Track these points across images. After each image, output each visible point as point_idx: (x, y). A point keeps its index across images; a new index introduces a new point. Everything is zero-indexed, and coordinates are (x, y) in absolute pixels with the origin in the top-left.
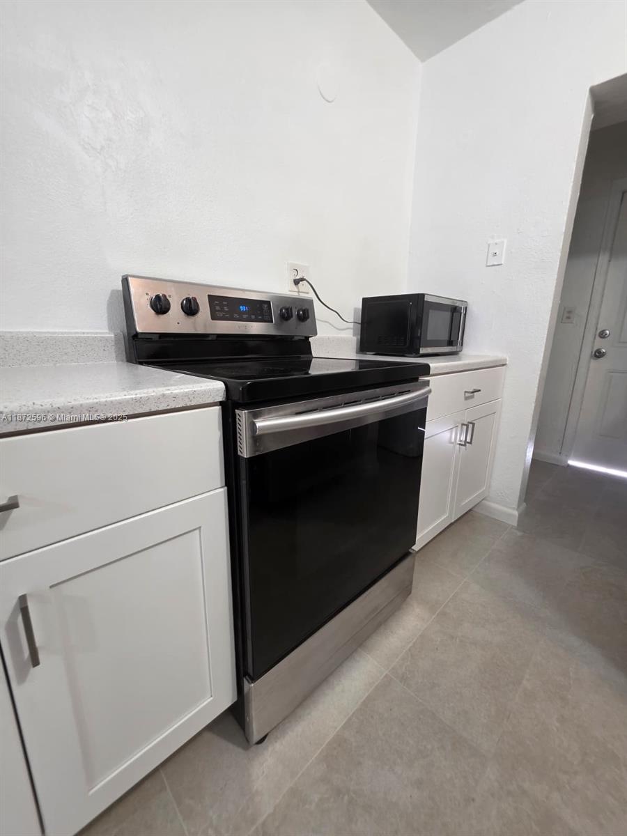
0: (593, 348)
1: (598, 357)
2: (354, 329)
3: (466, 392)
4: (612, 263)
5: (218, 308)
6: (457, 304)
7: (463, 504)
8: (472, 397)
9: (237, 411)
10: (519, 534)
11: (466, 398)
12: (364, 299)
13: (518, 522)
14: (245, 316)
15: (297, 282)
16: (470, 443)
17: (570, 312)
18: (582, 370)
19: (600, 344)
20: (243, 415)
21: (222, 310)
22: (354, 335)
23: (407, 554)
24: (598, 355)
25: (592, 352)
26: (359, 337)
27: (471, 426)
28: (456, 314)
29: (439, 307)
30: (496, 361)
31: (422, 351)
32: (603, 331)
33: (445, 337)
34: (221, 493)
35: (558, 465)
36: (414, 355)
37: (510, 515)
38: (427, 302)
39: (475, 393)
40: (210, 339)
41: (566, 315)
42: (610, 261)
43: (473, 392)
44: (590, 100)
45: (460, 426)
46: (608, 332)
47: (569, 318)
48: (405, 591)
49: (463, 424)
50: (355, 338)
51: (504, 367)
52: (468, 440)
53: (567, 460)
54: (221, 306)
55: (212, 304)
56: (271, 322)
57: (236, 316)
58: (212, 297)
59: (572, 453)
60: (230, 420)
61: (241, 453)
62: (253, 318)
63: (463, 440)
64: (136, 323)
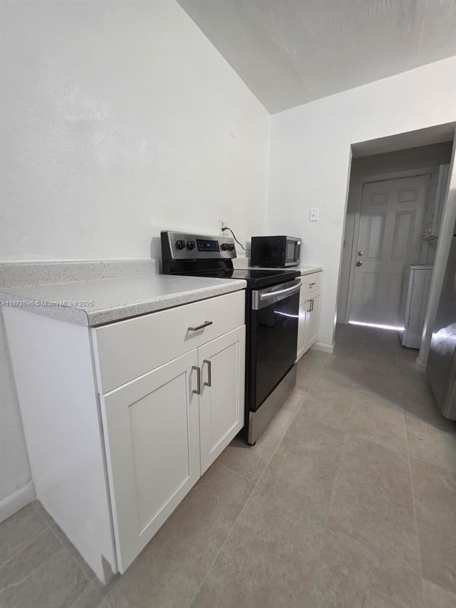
0: (356, 261)
1: (359, 266)
2: (247, 254)
5: (200, 245)
9: (253, 291)
10: (335, 356)
11: (310, 287)
12: (252, 238)
13: (334, 350)
14: (210, 249)
15: (223, 229)
18: (352, 273)
19: (359, 259)
21: (201, 247)
22: (247, 257)
23: (293, 365)
24: (359, 264)
25: (356, 264)
26: (250, 258)
27: (312, 301)
28: (297, 244)
29: (291, 242)
30: (318, 269)
31: (286, 265)
32: (360, 252)
34: (243, 327)
35: (345, 324)
36: (281, 267)
37: (331, 348)
38: (288, 240)
39: (313, 285)
40: (193, 261)
42: (360, 217)
44: (351, 150)
46: (362, 252)
48: (292, 386)
49: (309, 301)
50: (247, 259)
51: (321, 272)
52: (311, 309)
53: (348, 321)
54: (201, 245)
55: (198, 244)
56: (219, 251)
57: (207, 249)
58: (198, 240)
59: (351, 317)
60: (249, 295)
61: (253, 308)
62: (213, 249)
63: (309, 308)
64: (172, 255)
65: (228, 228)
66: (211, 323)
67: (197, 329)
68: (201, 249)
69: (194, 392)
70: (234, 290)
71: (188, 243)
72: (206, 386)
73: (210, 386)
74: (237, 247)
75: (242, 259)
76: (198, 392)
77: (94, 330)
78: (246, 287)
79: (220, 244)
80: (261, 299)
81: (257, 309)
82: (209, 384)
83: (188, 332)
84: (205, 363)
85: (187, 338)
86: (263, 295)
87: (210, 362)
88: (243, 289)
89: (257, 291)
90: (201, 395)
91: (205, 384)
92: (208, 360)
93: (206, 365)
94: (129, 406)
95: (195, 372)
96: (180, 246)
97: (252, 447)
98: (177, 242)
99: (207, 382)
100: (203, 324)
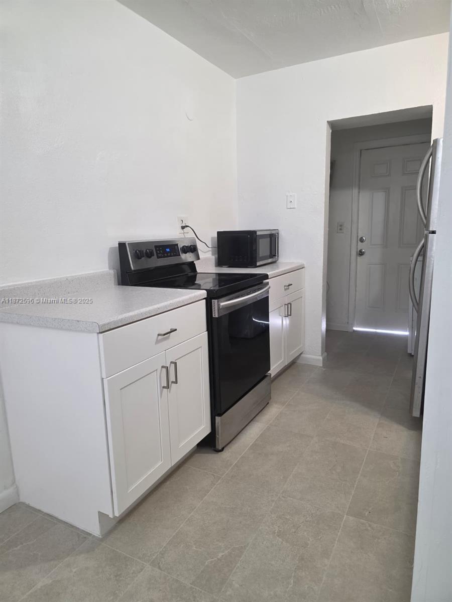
0: (357, 249)
1: (361, 255)
2: (212, 251)
3: (285, 286)
4: (360, 193)
5: (158, 252)
6: (273, 232)
7: (291, 354)
8: (288, 288)
9: (213, 300)
10: (324, 369)
11: (285, 290)
12: (218, 232)
13: (323, 363)
14: (169, 254)
15: (183, 228)
16: (290, 315)
17: (341, 226)
18: (353, 265)
19: (361, 246)
20: (215, 302)
21: (160, 253)
22: (212, 255)
23: (265, 376)
24: (361, 253)
25: (357, 252)
26: (217, 256)
27: (289, 305)
28: (273, 238)
29: (264, 236)
30: (298, 266)
31: (258, 263)
32: (362, 238)
33: (268, 253)
34: (205, 334)
35: (347, 332)
36: (254, 266)
37: (319, 360)
38: (258, 235)
39: (290, 287)
41: (339, 228)
42: (359, 192)
43: (288, 286)
44: (328, 126)
45: (284, 305)
46: (364, 238)
47: (341, 229)
49: (285, 305)
50: (214, 257)
51: (303, 269)
52: (289, 314)
53: (352, 327)
54: (159, 250)
55: (156, 250)
56: (180, 255)
57: (166, 255)
58: (156, 247)
59: (355, 322)
60: (209, 304)
61: (213, 316)
62: (172, 254)
63: (286, 314)
64: (132, 266)
65: (188, 226)
66: (176, 330)
67: (165, 335)
68: (160, 255)
69: (164, 387)
70: (195, 301)
71: (146, 251)
72: (173, 384)
73: (177, 383)
74: (200, 246)
75: (206, 259)
76: (168, 387)
77: (101, 335)
78: (206, 297)
79: (180, 246)
80: (221, 308)
81: (217, 316)
82: (176, 382)
83: (157, 338)
84: (172, 364)
85: (158, 342)
86: (222, 304)
87: (176, 363)
88: (204, 299)
89: (216, 301)
90: (170, 390)
91: (173, 382)
92: (174, 361)
93: (173, 365)
94: (121, 389)
95: (164, 370)
96: (138, 256)
97: (220, 453)
98: (136, 251)
99: (174, 380)
100: (169, 331)
